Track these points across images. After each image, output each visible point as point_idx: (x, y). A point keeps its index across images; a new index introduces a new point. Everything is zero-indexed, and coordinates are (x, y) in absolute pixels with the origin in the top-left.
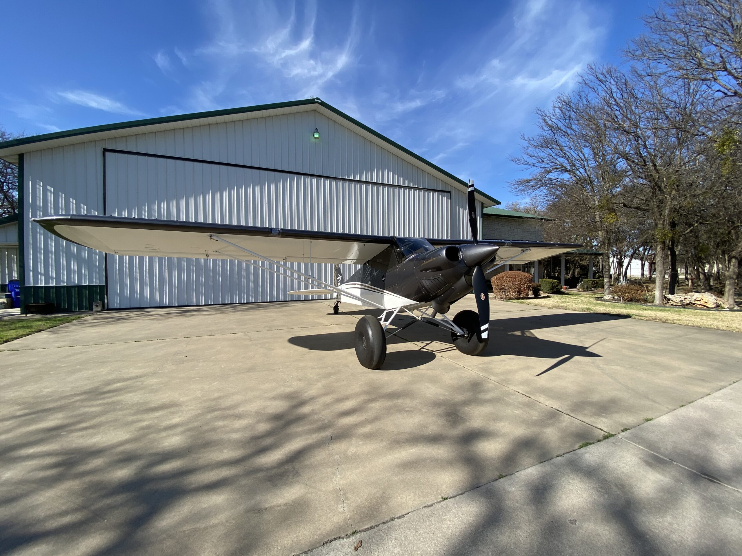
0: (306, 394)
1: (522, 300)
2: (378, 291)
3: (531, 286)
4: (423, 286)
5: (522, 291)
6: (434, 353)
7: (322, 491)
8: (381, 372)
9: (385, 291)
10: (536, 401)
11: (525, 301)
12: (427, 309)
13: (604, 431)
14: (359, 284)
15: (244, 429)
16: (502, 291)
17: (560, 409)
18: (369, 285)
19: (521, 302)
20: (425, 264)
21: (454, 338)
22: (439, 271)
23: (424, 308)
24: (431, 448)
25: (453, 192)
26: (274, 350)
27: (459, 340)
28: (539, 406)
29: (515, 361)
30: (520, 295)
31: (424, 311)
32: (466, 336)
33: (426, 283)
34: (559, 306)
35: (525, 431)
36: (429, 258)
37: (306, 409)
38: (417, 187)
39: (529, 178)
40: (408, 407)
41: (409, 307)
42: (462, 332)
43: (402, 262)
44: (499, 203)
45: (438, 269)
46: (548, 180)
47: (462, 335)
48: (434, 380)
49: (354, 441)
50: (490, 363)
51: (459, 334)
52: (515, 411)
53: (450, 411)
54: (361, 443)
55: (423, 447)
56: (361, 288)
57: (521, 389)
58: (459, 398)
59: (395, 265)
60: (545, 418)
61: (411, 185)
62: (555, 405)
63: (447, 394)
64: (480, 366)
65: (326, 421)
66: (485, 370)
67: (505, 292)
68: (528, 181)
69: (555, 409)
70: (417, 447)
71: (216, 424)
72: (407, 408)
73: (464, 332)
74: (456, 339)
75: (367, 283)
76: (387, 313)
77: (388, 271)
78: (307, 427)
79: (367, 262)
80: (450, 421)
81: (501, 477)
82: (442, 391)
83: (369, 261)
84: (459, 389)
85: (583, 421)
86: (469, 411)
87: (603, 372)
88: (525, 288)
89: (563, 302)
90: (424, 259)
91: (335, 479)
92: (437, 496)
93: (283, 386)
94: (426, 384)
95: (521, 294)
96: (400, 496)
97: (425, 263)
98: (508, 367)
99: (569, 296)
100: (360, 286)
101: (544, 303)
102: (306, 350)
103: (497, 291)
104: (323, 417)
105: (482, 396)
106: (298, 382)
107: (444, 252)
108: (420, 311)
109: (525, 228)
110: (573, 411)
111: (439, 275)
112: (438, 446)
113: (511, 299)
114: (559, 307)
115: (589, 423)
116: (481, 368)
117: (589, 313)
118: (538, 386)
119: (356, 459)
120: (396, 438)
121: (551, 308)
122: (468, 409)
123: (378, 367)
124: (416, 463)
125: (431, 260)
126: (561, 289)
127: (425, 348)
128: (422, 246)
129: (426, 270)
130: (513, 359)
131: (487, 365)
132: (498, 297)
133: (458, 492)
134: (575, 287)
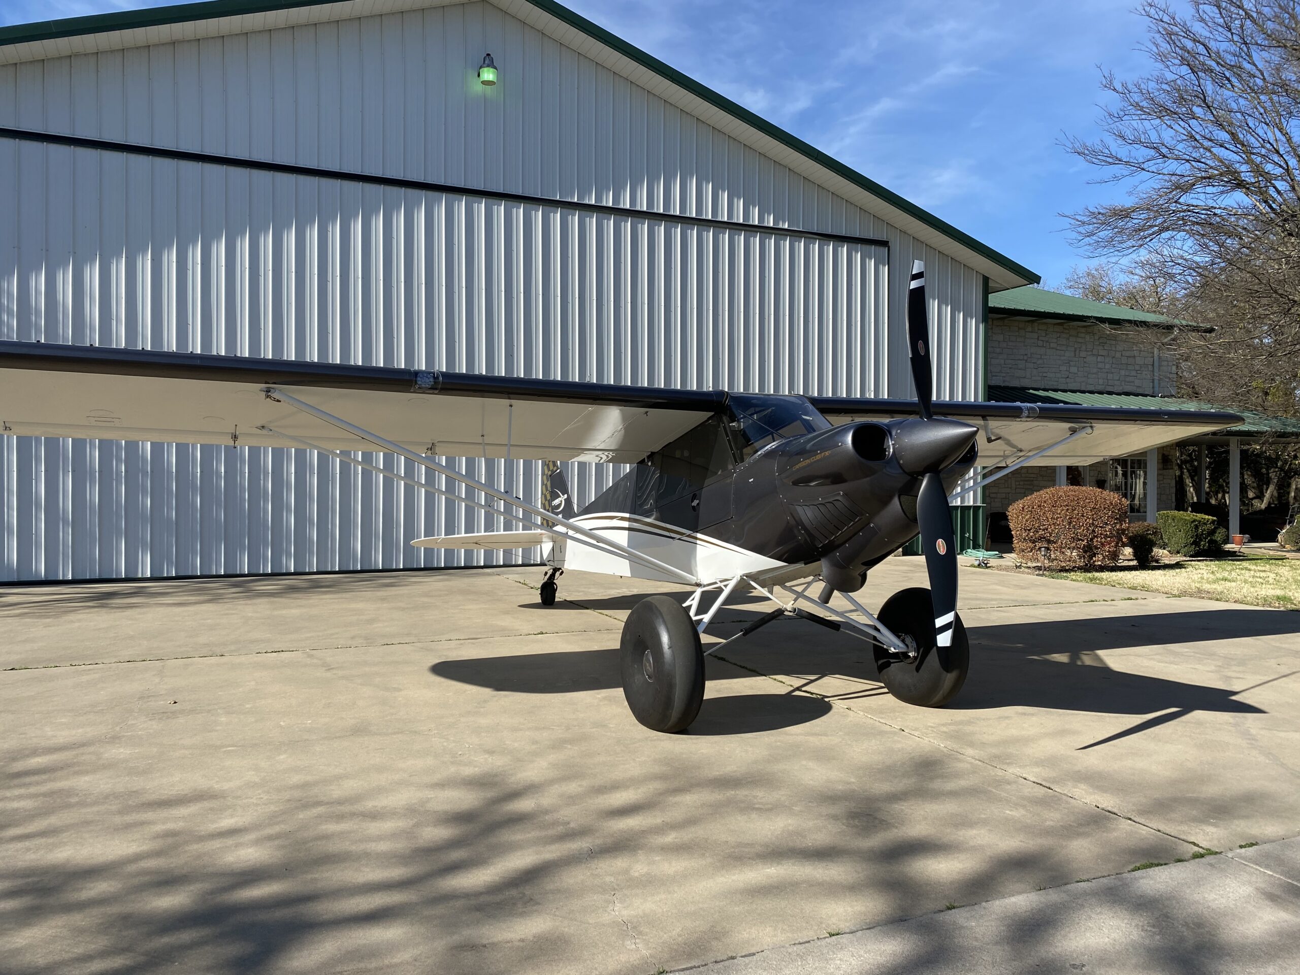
0: (513, 778)
1: (1097, 574)
2: (678, 536)
3: (1123, 530)
4: (799, 523)
5: (1097, 548)
6: (826, 700)
7: (589, 924)
8: (691, 739)
9: (699, 535)
10: (1065, 794)
11: (1105, 575)
12: (809, 584)
13: (1201, 847)
14: (622, 519)
15: (394, 836)
16: (1038, 545)
17: (1115, 810)
18: (655, 519)
19: (1091, 580)
20: (804, 467)
21: (880, 662)
22: (836, 483)
23: (802, 580)
24: (811, 867)
25: (895, 245)
26: (399, 690)
27: (895, 667)
28: (1067, 803)
29: (1034, 718)
30: (1091, 557)
31: (799, 589)
32: (911, 654)
33: (807, 514)
34: (1200, 591)
35: (1020, 843)
36: (812, 452)
37: (525, 805)
38: (786, 226)
39: (1129, 202)
40: (759, 803)
41: (761, 578)
42: (901, 645)
43: (742, 460)
44: (1034, 278)
45: (836, 478)
46: (1184, 211)
47: (902, 653)
48: (823, 755)
49: (641, 855)
50: (969, 722)
51: (893, 650)
52: (1008, 812)
53: (859, 810)
54: (657, 858)
55: (793, 865)
56: (629, 529)
57: (1033, 773)
58: (883, 787)
59: (725, 468)
60: (1075, 824)
61: (770, 222)
62: (1107, 801)
63: (853, 780)
64: (945, 729)
65: (572, 825)
66: (957, 736)
67: (1048, 549)
68: (1124, 214)
69: (1103, 809)
70: (780, 866)
71: (324, 827)
72: (756, 804)
73: (907, 646)
74: (888, 665)
75: (647, 514)
76: (703, 593)
77: (707, 482)
78: (533, 834)
79: (649, 457)
80: (857, 826)
81: (949, 908)
82: (842, 775)
83: (653, 454)
84: (887, 771)
85: (1159, 831)
86: (902, 810)
87: (1252, 744)
88: (1106, 536)
89: (1216, 581)
90: (803, 452)
91: (612, 908)
92: (819, 931)
93: (452, 763)
94: (804, 763)
95: (1094, 555)
96: (745, 931)
97: (804, 463)
98: (1014, 732)
99: (1245, 564)
100: (626, 524)
101: (1160, 583)
102: (486, 692)
103: (1023, 545)
104: (565, 819)
105: (937, 785)
106: (487, 756)
107: (849, 438)
108: (790, 589)
109: (1118, 355)
110: (1142, 813)
111: (838, 493)
112: (825, 864)
113: (1067, 571)
114: (1199, 594)
115: (1172, 834)
116: (945, 732)
117: (1282, 609)
118: (1077, 768)
119: (649, 882)
120: (734, 852)
121: (1175, 596)
122: (897, 807)
123: (683, 727)
124: (777, 888)
125: (818, 457)
126: (1227, 541)
127: (804, 689)
128: (796, 418)
129: (806, 480)
130: (1033, 715)
131: (961, 726)
132: (1030, 564)
133: (862, 926)
134: (1274, 539)
